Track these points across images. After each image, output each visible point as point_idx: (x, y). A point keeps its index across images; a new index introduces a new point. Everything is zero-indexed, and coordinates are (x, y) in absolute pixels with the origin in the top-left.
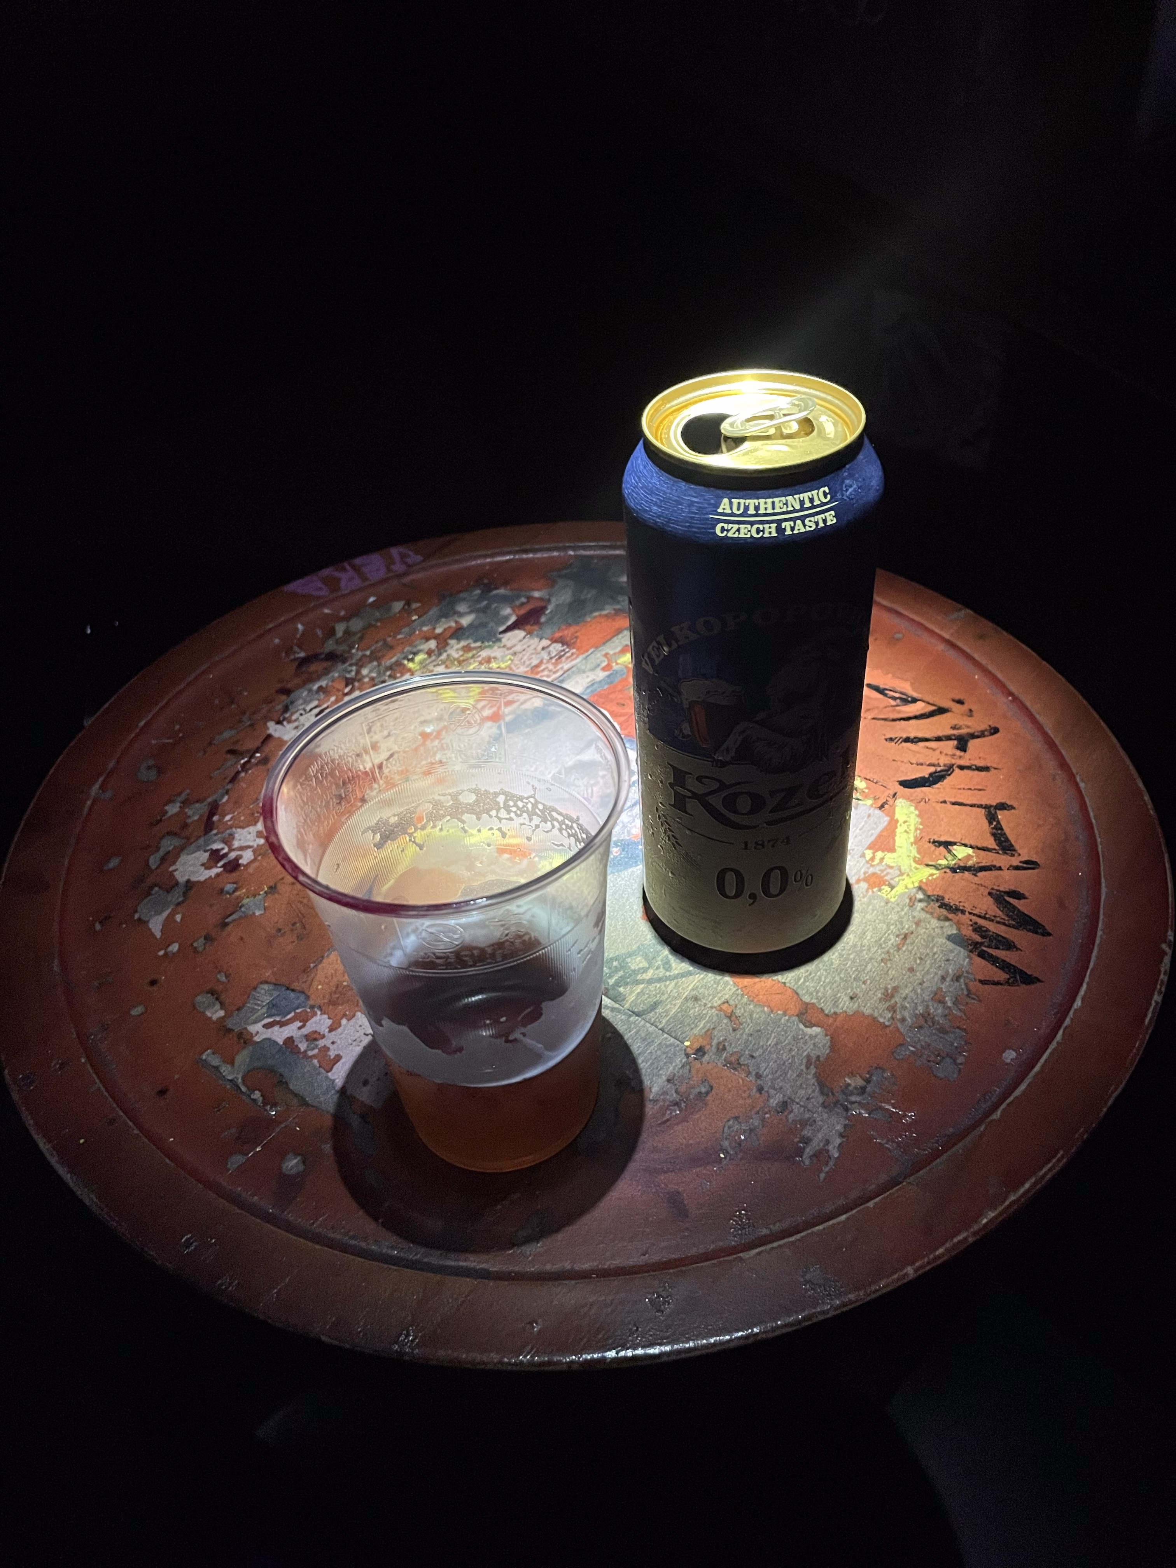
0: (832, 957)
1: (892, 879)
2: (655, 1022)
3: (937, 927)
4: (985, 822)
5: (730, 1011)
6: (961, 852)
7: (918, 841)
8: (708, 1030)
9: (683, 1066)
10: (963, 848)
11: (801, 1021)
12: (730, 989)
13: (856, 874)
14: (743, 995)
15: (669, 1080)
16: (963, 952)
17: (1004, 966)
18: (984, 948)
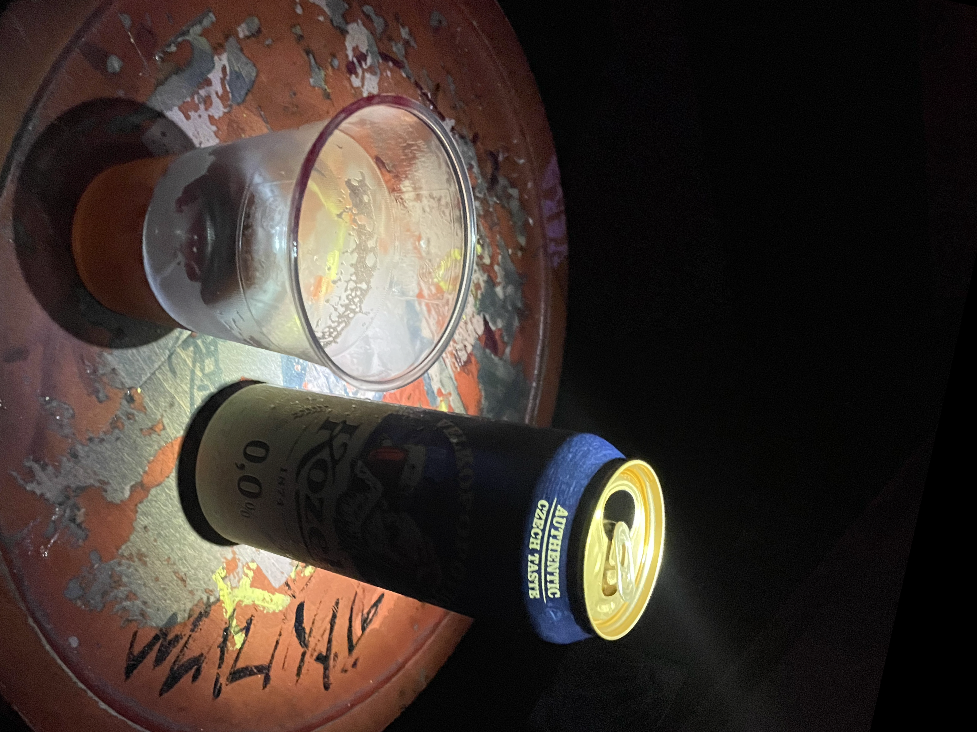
0: (181, 519)
1: (230, 580)
2: (161, 369)
3: (185, 607)
4: (257, 663)
5: (157, 429)
6: (239, 639)
7: (255, 607)
8: (146, 409)
9: (122, 384)
10: (242, 642)
11: (137, 483)
12: (173, 433)
13: (240, 552)
14: (166, 442)
15: (114, 370)
16: (161, 624)
17: (143, 654)
18: (161, 641)
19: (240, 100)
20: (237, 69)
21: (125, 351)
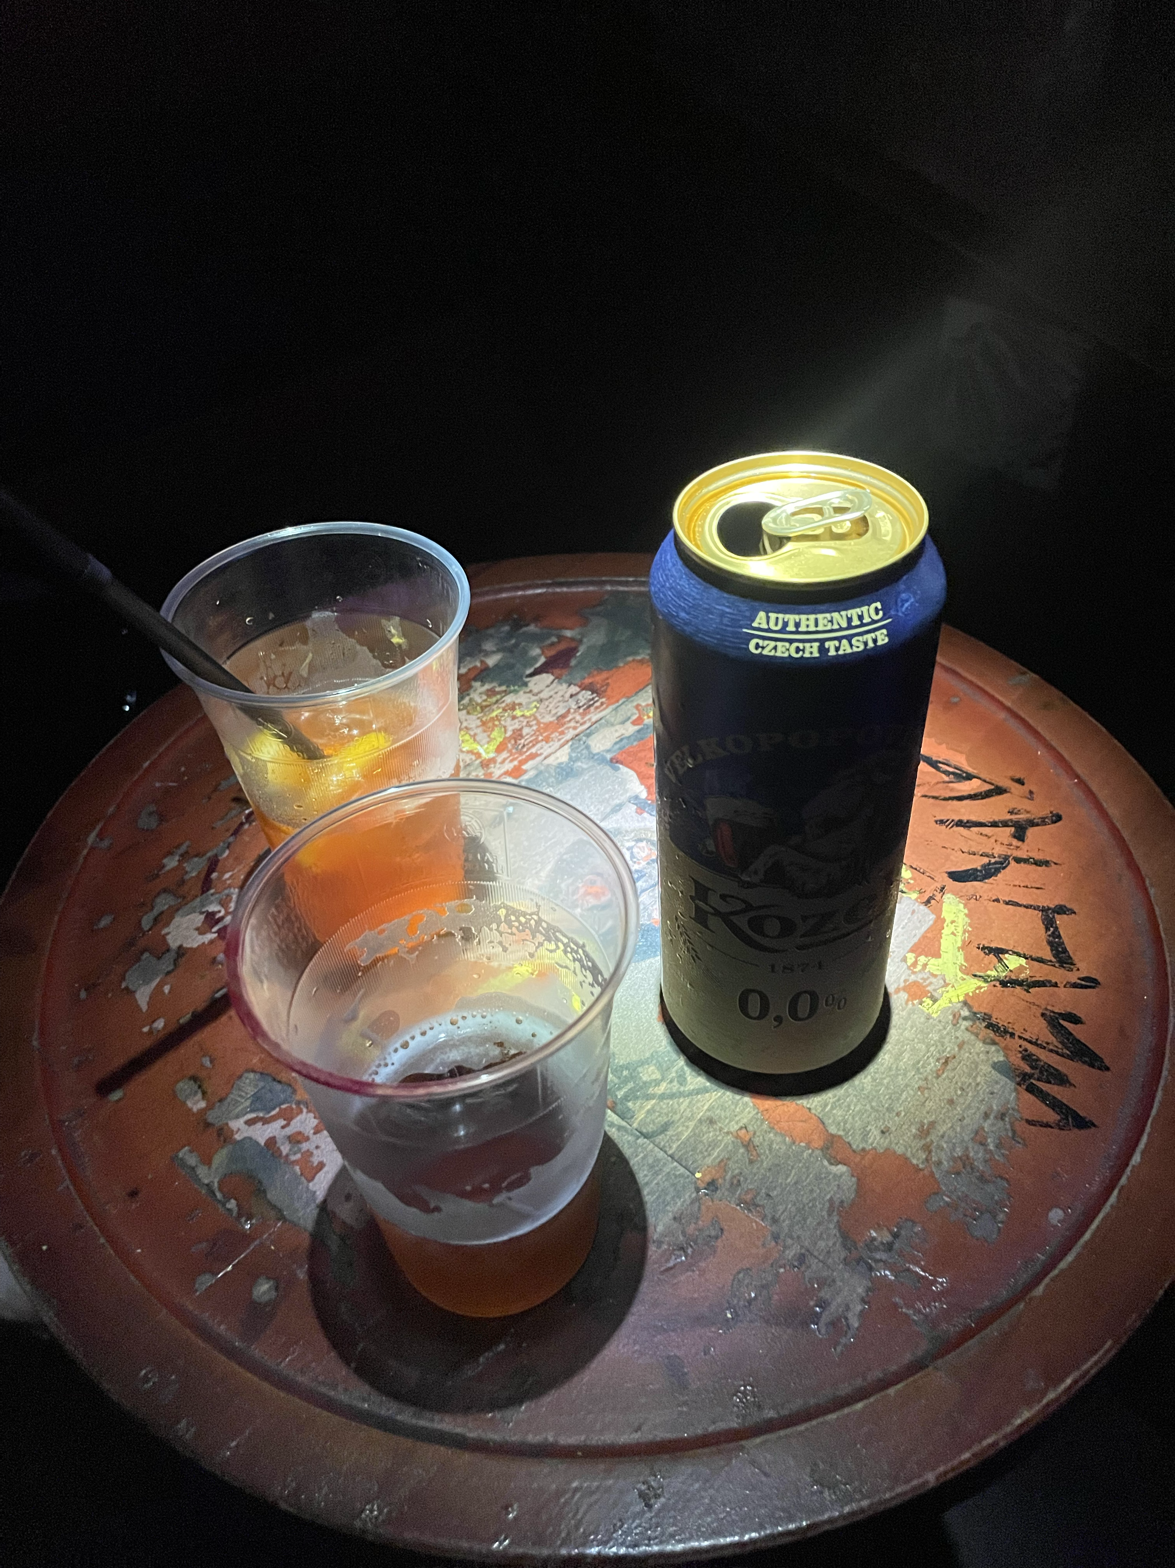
0: (864, 1080)
1: (935, 990)
2: (664, 1146)
3: (982, 1052)
4: (1042, 927)
5: (747, 1139)
6: (1013, 962)
7: (966, 945)
8: (722, 1161)
9: (692, 1203)
10: (1015, 957)
11: (825, 1156)
12: (749, 1112)
13: (895, 981)
14: (763, 1121)
15: (675, 1218)
16: (1011, 1085)
17: (1055, 1105)
18: (1034, 1082)
19: (289, 1090)
20: (248, 1103)
21: (648, 1206)
